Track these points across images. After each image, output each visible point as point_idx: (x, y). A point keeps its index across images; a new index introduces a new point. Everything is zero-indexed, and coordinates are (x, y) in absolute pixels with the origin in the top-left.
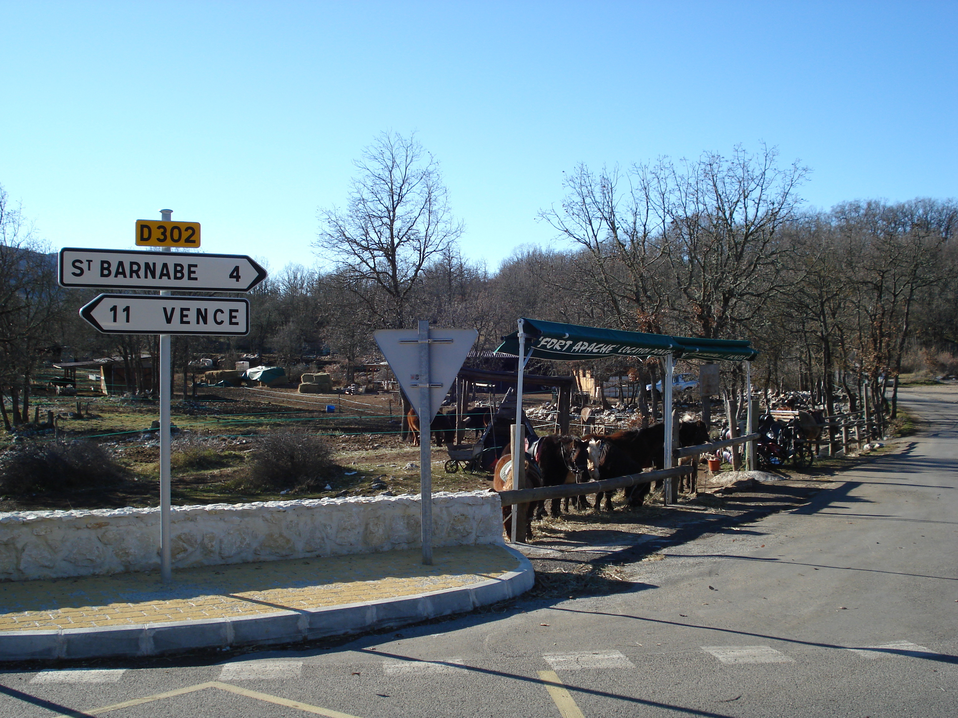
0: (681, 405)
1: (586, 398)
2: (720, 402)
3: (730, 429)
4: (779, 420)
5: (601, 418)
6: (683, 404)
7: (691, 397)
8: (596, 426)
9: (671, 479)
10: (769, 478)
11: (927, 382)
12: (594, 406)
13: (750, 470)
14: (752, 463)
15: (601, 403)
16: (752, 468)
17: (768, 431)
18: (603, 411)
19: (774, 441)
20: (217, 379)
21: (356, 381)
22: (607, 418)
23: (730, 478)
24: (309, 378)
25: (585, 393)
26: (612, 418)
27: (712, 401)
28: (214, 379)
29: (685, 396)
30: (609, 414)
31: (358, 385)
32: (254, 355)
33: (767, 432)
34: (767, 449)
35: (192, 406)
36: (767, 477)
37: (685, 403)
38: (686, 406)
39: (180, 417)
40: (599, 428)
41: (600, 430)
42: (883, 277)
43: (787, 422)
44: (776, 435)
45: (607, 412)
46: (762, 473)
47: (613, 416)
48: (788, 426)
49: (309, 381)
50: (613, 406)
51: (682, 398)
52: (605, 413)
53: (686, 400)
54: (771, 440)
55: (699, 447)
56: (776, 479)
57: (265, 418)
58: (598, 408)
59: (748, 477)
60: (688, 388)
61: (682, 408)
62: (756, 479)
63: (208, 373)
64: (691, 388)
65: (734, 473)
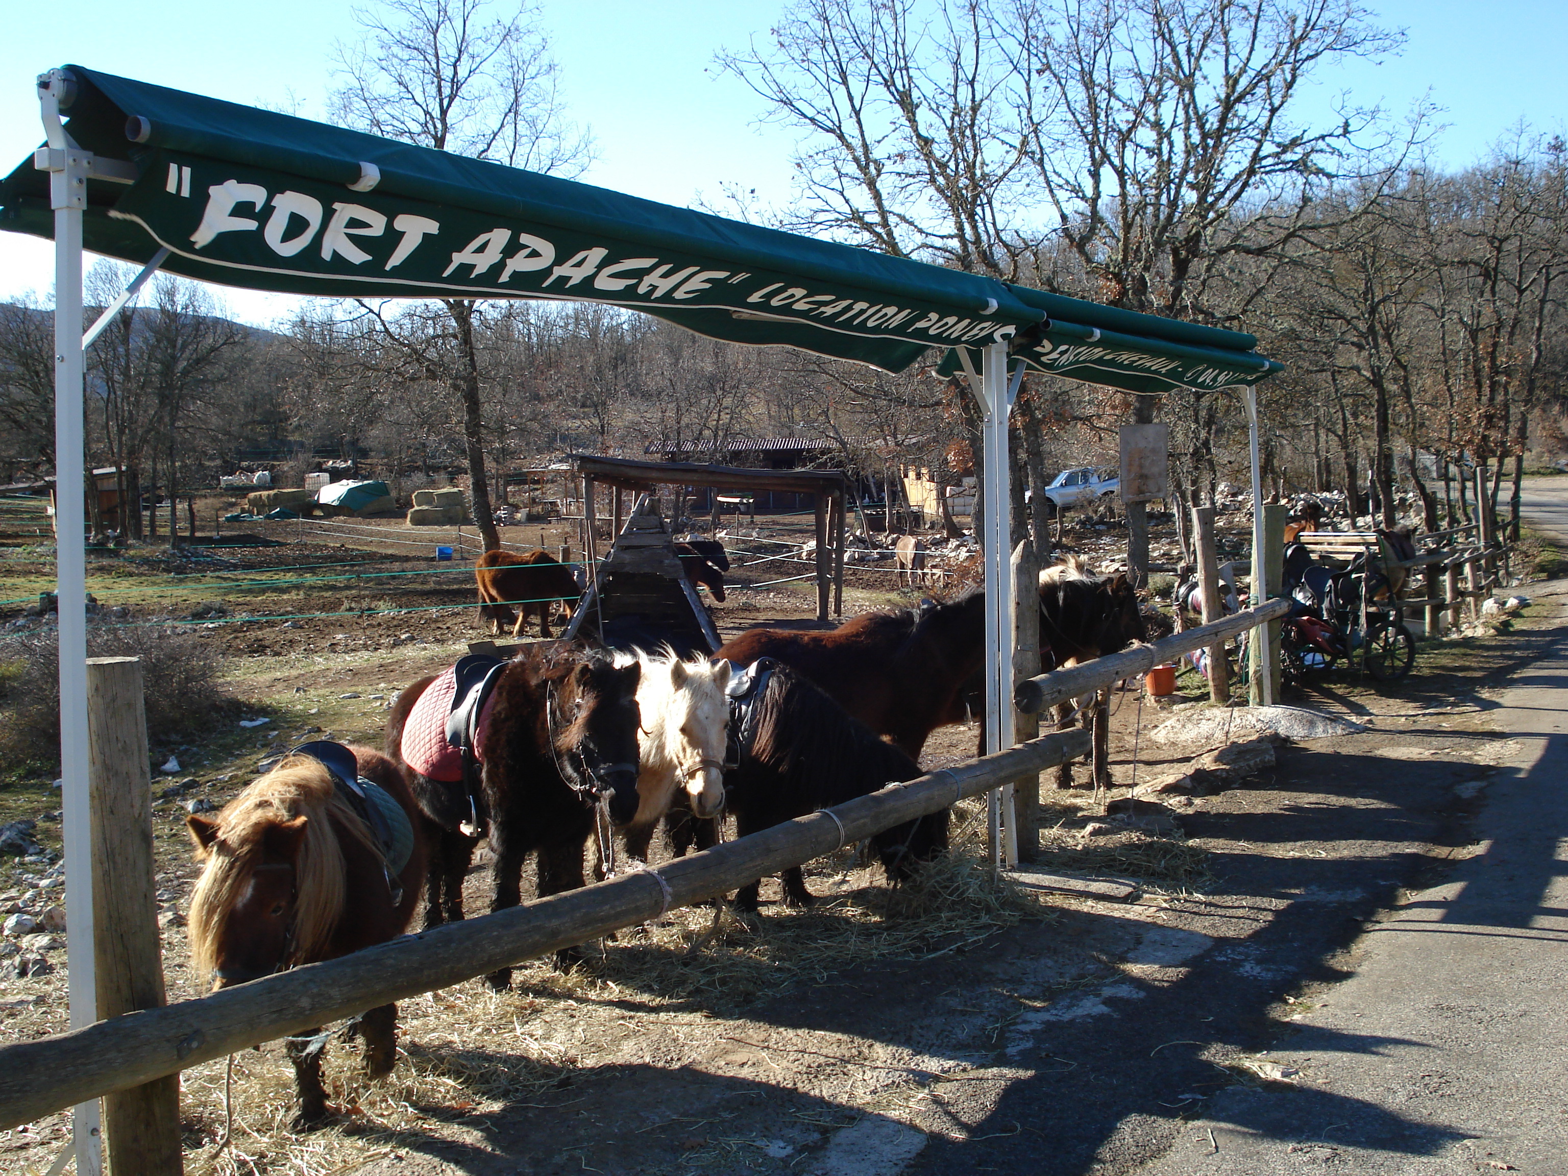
0: (1093, 526)
1: (917, 518)
2: (1167, 517)
3: (1201, 585)
4: (1325, 558)
5: (942, 557)
6: (1097, 523)
7: (1111, 510)
8: (925, 571)
9: (1011, 786)
10: (1320, 729)
11: (1542, 471)
12: (930, 532)
13: (1261, 703)
14: (1267, 683)
15: (943, 527)
16: (1267, 697)
17: (1298, 584)
18: (947, 540)
19: (1314, 612)
20: (270, 506)
21: (511, 501)
22: (953, 554)
23: (1205, 728)
24: (427, 499)
25: (915, 509)
26: (963, 553)
27: (1151, 516)
28: (264, 505)
29: (1101, 508)
30: (958, 547)
31: (516, 508)
32: (346, 461)
33: (1293, 588)
34: (1297, 633)
35: (186, 557)
36: (1312, 724)
37: (1101, 521)
38: (1102, 527)
39: (153, 578)
40: (933, 574)
41: (935, 577)
42: (1499, 250)
43: (1347, 562)
44: (1319, 595)
45: (953, 543)
46: (1297, 712)
47: (965, 549)
48: (1351, 572)
49: (427, 503)
50: (966, 532)
51: (1096, 512)
52: (950, 546)
53: (1102, 517)
54: (1304, 610)
55: (1112, 663)
56: (1339, 732)
57: (315, 574)
58: (938, 536)
59: (1259, 725)
60: (1105, 494)
61: (1096, 531)
62: (1282, 732)
63: (252, 495)
64: (1112, 492)
65: (1219, 713)
